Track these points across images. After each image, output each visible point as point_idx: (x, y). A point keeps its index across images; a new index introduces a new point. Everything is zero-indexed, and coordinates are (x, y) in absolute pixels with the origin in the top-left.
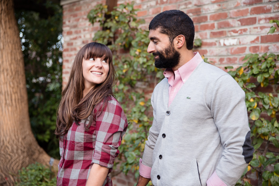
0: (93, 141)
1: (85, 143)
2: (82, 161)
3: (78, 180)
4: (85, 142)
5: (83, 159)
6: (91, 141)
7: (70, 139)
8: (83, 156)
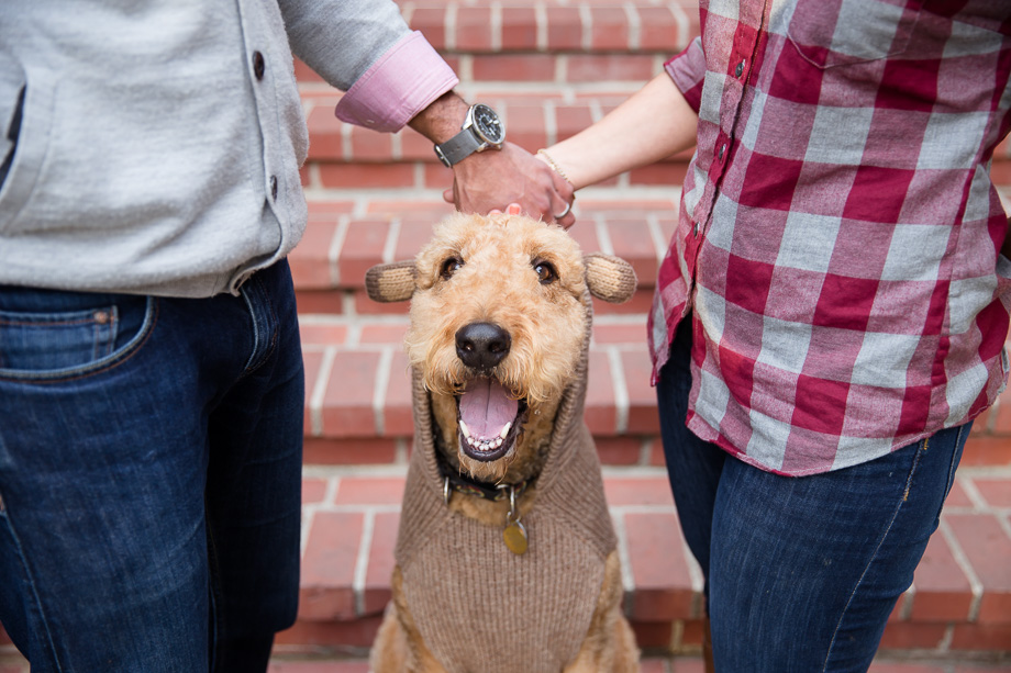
0: (945, 55)
1: (891, 66)
2: (854, 175)
3: (830, 277)
4: (897, 58)
5: (858, 163)
6: (933, 56)
7: (790, 28)
8: (864, 141)
